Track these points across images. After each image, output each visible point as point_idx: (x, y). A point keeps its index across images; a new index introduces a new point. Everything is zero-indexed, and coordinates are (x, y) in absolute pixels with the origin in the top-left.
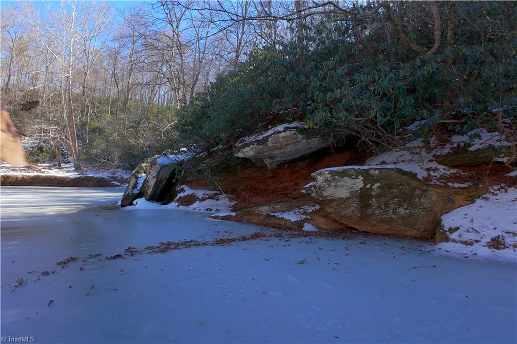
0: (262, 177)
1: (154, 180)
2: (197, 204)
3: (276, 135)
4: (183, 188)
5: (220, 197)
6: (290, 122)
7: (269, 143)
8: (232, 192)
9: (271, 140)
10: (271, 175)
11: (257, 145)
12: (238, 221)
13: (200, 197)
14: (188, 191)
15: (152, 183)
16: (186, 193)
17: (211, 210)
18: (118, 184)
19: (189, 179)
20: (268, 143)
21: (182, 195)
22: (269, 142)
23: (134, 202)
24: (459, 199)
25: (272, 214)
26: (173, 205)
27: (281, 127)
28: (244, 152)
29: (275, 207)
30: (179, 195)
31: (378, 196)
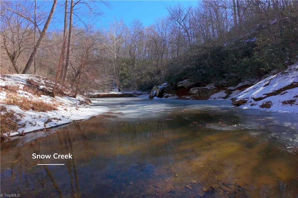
1: (159, 92)
2: (169, 97)
3: (185, 82)
5: (175, 96)
6: (188, 79)
7: (183, 84)
8: (178, 94)
11: (181, 84)
13: (170, 96)
14: (167, 95)
15: (158, 93)
16: (166, 95)
19: (167, 92)
21: (165, 95)
23: (154, 98)
24: (214, 93)
25: (184, 97)
26: (163, 98)
27: (186, 80)
28: (179, 85)
30: (165, 96)
31: (201, 92)
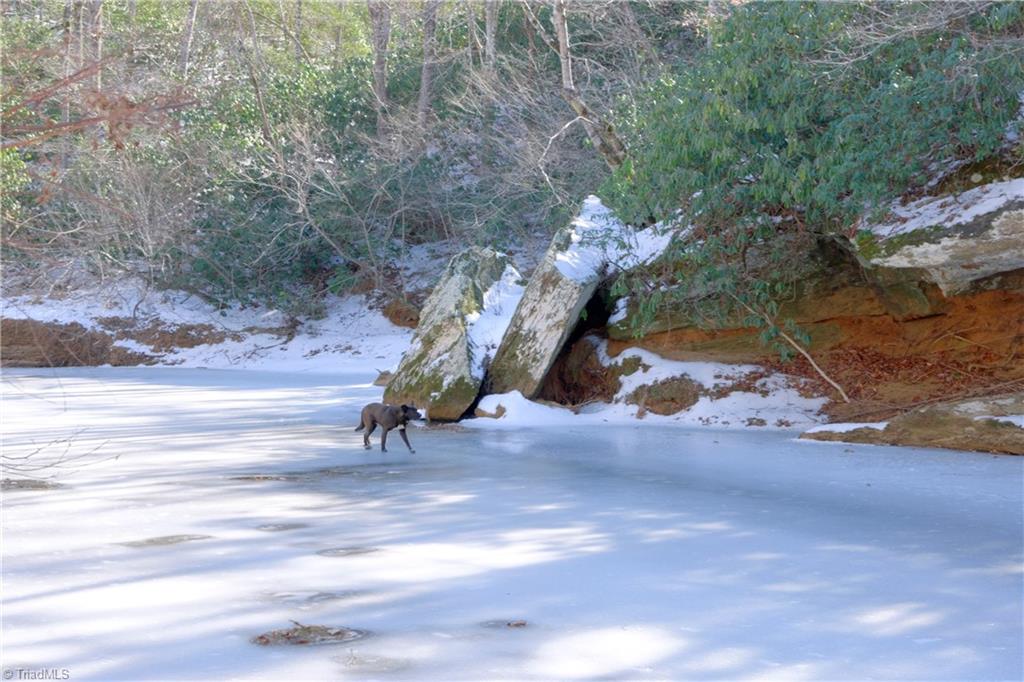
0: (889, 319)
2: (703, 407)
3: (1014, 213)
4: (639, 359)
5: (770, 386)
9: (1002, 224)
10: (927, 311)
11: (961, 238)
12: (894, 444)
13: (709, 383)
14: (660, 370)
16: (657, 374)
17: (762, 422)
18: (146, 349)
20: (991, 232)
21: (641, 378)
22: (995, 231)
25: (1002, 420)
28: (910, 255)
29: (1000, 402)
